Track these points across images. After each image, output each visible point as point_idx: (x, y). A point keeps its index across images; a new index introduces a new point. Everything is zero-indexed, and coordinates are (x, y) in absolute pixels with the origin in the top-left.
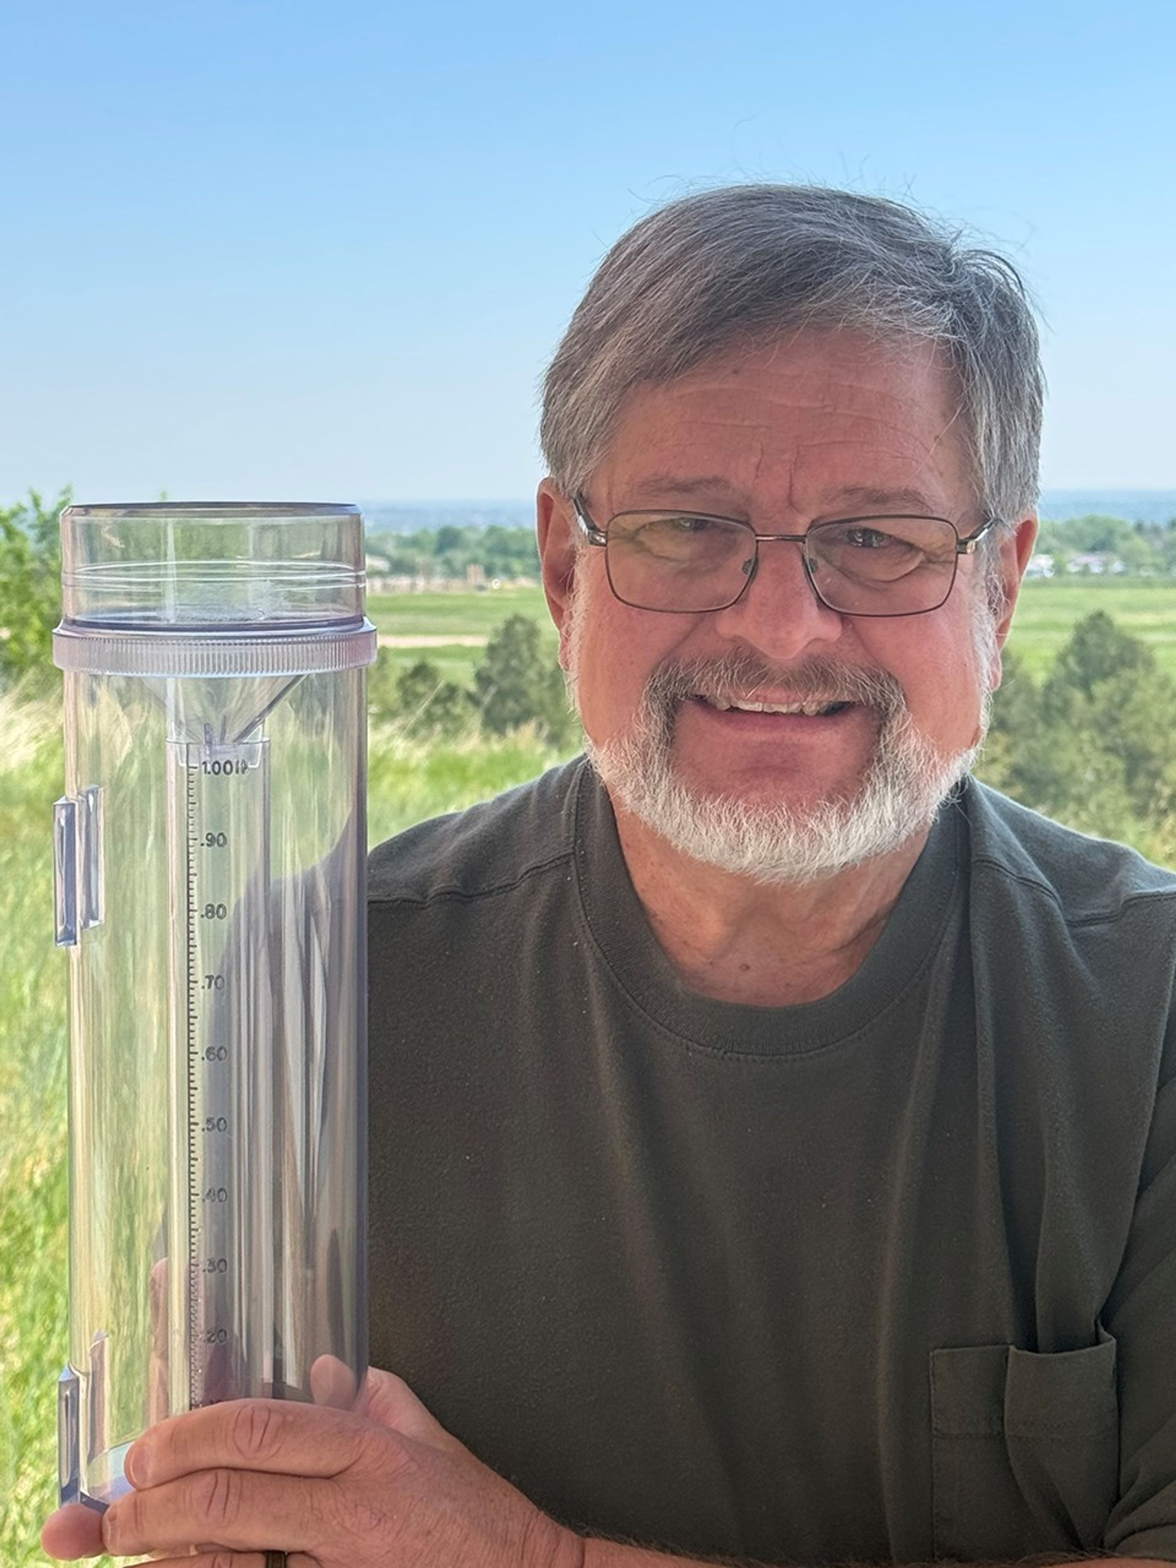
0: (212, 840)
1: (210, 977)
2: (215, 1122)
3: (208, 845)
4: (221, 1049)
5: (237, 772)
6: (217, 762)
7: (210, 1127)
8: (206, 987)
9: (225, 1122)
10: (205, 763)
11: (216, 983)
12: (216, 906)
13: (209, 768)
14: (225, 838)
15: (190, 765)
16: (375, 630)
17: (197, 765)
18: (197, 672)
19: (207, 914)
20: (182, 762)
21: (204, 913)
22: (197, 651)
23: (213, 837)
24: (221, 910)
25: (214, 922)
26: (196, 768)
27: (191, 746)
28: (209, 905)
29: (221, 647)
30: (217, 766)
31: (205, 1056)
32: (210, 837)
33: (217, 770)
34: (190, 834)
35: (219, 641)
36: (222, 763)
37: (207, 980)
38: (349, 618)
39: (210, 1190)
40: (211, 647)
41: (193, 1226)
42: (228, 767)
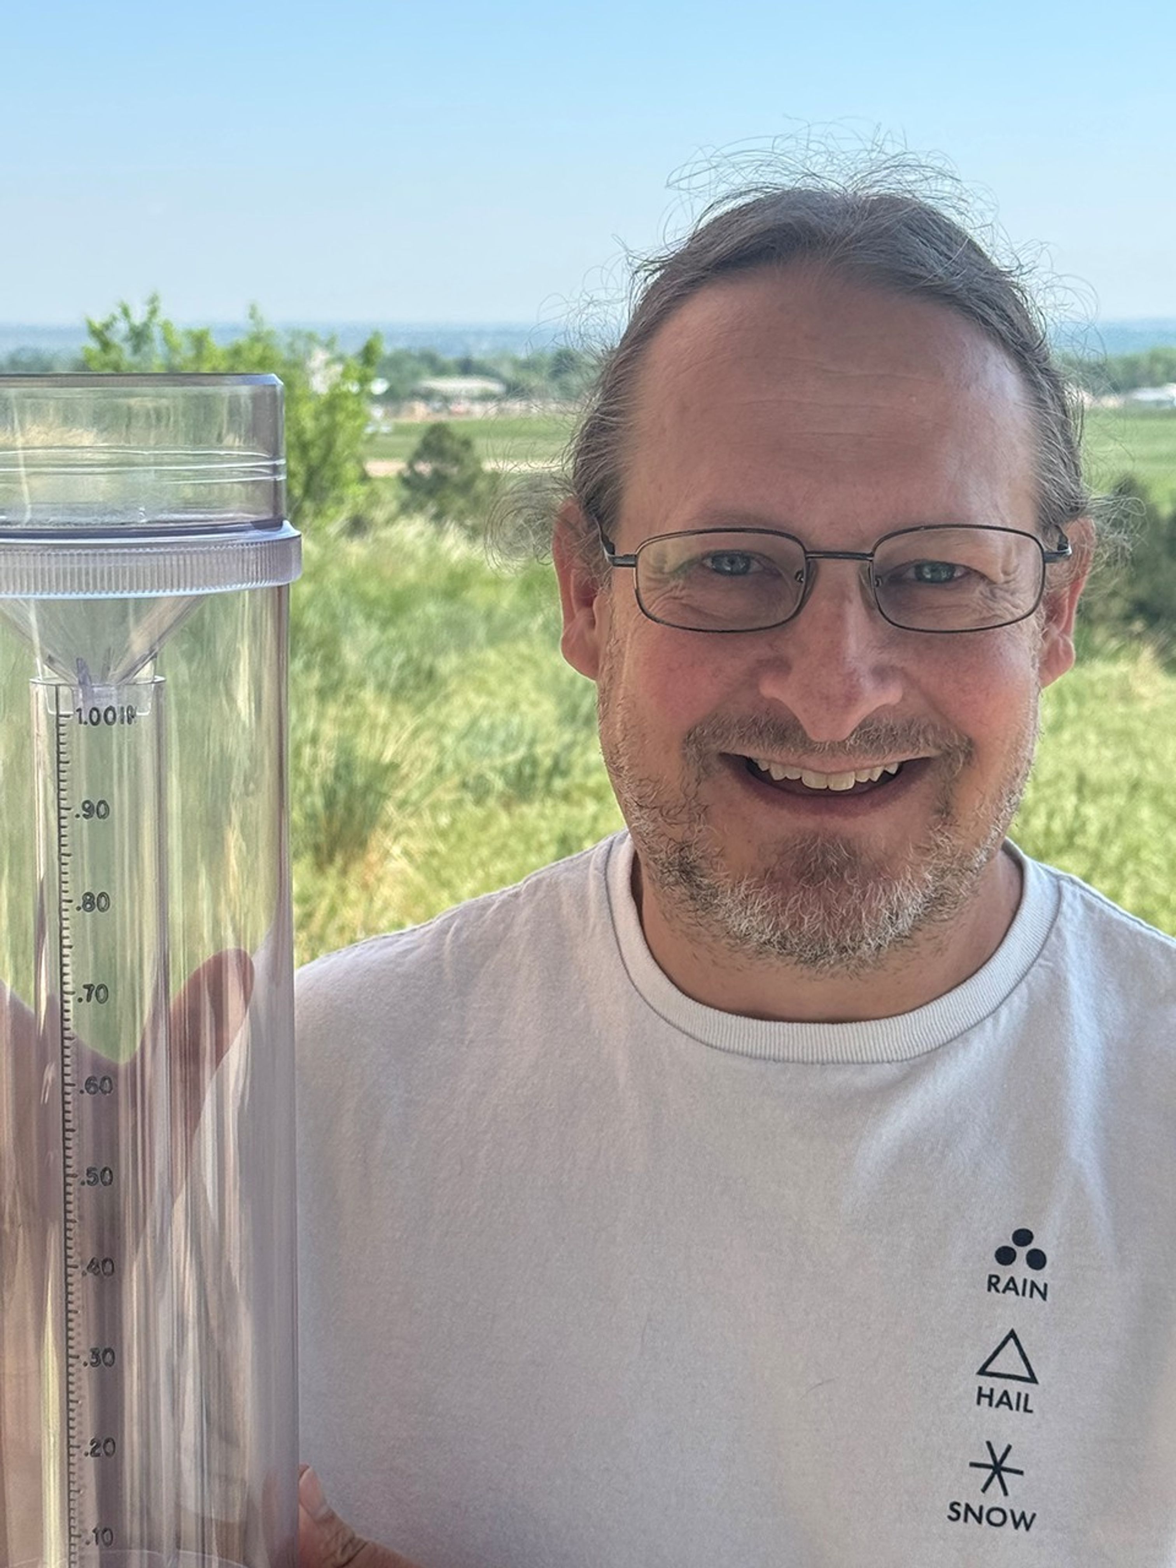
0: (90, 810)
1: (88, 987)
2: (98, 1173)
3: (84, 816)
4: (104, 1079)
5: (122, 721)
6: (95, 709)
7: (92, 1180)
8: (85, 1000)
9: (111, 1172)
10: (79, 710)
11: (97, 995)
12: (96, 896)
13: (85, 717)
14: (107, 809)
15: (61, 713)
16: (299, 536)
17: (72, 713)
18: (58, 591)
19: (84, 905)
20: (52, 710)
21: (81, 905)
22: (53, 564)
23: (91, 806)
24: (103, 900)
25: (94, 916)
26: (68, 716)
27: (61, 689)
28: (88, 894)
29: (119, 558)
30: (95, 713)
31: (83, 1088)
32: (87, 806)
33: (95, 719)
34: (62, 802)
35: (118, 551)
36: (103, 709)
37: (86, 991)
38: (265, 521)
39: (92, 1261)
40: (105, 558)
41: (71, 1307)
42: (110, 715)
